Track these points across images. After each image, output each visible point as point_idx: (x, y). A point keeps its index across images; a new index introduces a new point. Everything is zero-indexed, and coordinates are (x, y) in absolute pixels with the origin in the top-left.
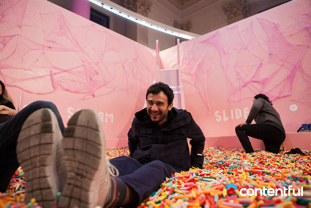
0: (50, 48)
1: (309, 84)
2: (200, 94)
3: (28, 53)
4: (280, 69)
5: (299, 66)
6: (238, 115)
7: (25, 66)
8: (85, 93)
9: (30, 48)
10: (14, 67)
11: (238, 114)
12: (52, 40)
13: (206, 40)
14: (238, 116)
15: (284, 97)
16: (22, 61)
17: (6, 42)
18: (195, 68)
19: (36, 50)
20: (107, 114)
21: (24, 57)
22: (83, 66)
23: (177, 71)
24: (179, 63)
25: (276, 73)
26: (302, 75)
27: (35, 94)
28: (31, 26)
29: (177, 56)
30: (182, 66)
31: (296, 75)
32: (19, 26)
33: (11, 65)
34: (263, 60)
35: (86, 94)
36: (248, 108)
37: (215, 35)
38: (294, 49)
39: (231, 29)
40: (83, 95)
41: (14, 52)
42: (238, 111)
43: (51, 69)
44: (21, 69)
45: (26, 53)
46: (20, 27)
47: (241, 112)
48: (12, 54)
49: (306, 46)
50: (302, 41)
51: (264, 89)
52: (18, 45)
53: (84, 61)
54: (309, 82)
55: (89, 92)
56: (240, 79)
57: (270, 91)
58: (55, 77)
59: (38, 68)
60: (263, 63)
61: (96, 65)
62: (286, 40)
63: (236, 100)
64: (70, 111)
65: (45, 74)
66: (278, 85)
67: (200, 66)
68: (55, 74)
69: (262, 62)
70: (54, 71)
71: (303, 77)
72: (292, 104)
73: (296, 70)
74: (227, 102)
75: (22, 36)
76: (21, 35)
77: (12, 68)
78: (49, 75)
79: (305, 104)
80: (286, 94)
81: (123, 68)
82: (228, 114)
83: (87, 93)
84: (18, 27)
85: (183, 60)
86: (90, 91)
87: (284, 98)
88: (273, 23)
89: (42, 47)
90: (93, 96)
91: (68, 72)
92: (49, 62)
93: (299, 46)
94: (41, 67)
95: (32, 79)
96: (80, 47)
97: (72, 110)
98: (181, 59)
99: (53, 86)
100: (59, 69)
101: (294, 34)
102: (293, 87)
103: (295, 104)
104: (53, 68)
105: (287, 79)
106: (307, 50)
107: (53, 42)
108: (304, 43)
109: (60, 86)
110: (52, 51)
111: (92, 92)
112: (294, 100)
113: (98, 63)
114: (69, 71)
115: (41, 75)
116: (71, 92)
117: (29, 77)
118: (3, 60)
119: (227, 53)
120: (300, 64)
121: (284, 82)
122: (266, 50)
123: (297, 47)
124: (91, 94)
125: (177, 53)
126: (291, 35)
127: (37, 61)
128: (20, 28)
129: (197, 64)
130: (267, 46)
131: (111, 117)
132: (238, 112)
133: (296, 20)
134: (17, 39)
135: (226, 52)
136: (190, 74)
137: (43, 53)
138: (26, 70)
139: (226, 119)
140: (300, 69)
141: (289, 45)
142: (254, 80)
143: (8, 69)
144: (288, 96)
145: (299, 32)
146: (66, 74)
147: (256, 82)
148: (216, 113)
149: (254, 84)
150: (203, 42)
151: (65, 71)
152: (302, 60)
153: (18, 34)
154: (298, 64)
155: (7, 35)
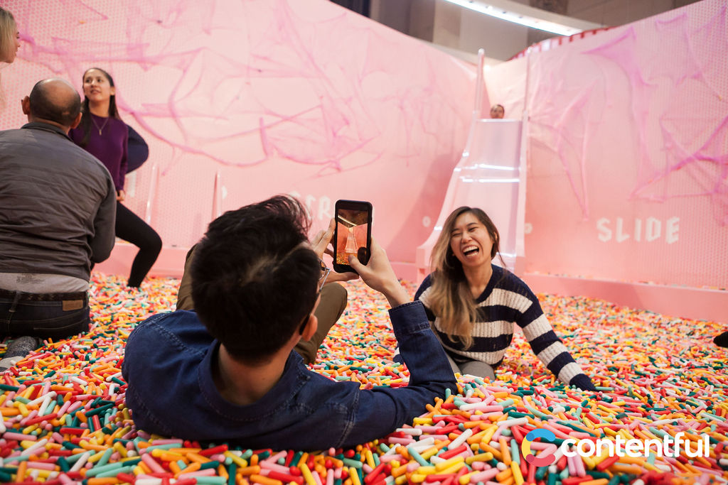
0: (259, 72)
2: (568, 175)
3: (221, 83)
6: (653, 232)
8: (322, 164)
11: (653, 229)
12: (263, 56)
13: (599, 49)
14: (653, 235)
16: (211, 99)
18: (564, 114)
19: (236, 76)
21: (215, 92)
22: (321, 106)
23: (521, 125)
24: (526, 98)
27: (234, 165)
29: (525, 84)
30: (535, 107)
32: (205, 30)
35: (323, 166)
36: (678, 219)
37: (624, 38)
39: (666, 23)
40: (318, 168)
41: (198, 84)
42: (654, 224)
43: (261, 116)
44: (210, 117)
45: (218, 85)
46: (208, 32)
47: (660, 226)
48: (194, 89)
51: (725, 177)
53: (322, 97)
55: (330, 161)
56: (668, 149)
58: (268, 132)
61: (346, 103)
63: (652, 198)
67: (577, 110)
68: (269, 127)
70: (268, 120)
74: (629, 200)
76: (210, 48)
77: (195, 115)
78: (258, 130)
81: (402, 108)
83: (326, 163)
84: (204, 33)
85: (538, 93)
86: (332, 159)
89: (246, 70)
90: (338, 169)
91: (291, 121)
92: (258, 100)
94: (243, 111)
96: (316, 67)
98: (534, 89)
99: (264, 150)
100: (275, 115)
104: (265, 113)
107: (265, 58)
109: (277, 149)
110: (263, 77)
111: (336, 162)
113: (350, 99)
114: (293, 120)
116: (297, 161)
118: (181, 99)
119: (647, 85)
124: (334, 165)
125: (525, 75)
127: (238, 98)
129: (571, 104)
132: (653, 226)
134: (203, 56)
135: (646, 80)
136: (550, 128)
137: (246, 83)
138: (218, 118)
139: (622, 237)
142: (705, 154)
143: (189, 116)
146: (288, 124)
147: (709, 160)
148: (601, 223)
149: (703, 164)
150: (590, 52)
151: (286, 119)
153: (204, 47)
155: (187, 50)
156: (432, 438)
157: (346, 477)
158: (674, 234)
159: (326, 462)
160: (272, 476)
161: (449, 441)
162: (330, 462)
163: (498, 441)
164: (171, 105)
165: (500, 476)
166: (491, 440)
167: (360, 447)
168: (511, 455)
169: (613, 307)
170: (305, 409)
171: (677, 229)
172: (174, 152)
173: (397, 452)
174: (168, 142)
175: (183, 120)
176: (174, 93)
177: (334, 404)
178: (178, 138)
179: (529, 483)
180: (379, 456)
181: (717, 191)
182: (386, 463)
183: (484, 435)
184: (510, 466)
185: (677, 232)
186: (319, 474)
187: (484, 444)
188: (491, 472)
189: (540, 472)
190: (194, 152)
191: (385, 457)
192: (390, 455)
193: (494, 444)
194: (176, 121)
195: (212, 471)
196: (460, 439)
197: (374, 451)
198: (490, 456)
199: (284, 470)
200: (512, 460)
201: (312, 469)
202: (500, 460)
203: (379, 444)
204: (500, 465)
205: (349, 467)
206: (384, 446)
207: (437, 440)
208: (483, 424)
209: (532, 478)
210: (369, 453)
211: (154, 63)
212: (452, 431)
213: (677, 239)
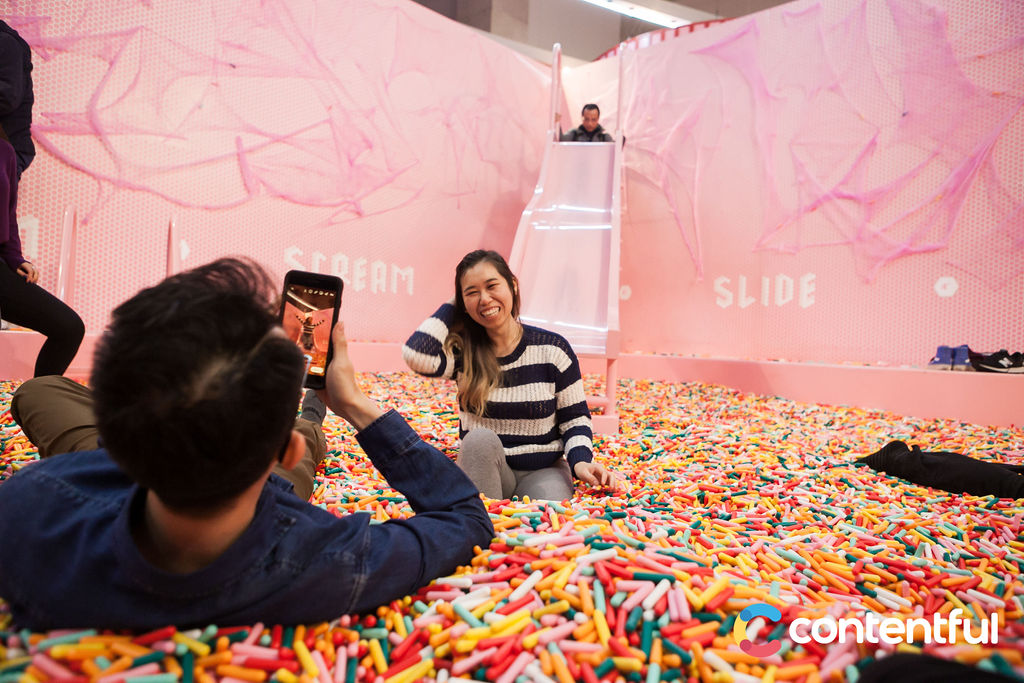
0: (232, 68)
1: (1003, 219)
2: (676, 219)
3: (172, 83)
4: (928, 164)
5: (985, 163)
6: (784, 294)
7: (166, 128)
8: (334, 206)
9: (178, 68)
10: (137, 130)
11: (784, 290)
12: (237, 43)
13: (711, 48)
14: (784, 298)
15: (924, 252)
16: (157, 109)
18: (668, 138)
19: (195, 74)
20: (396, 270)
21: (163, 97)
22: (330, 121)
23: (612, 149)
24: (618, 113)
25: (912, 175)
26: (989, 189)
27: (198, 207)
29: (616, 95)
30: (631, 126)
31: (971, 189)
33: (131, 124)
34: (879, 132)
35: (337, 208)
36: (813, 276)
37: (744, 33)
38: (978, 106)
39: (795, 15)
40: (328, 212)
41: (135, 85)
42: (784, 282)
43: (237, 134)
44: (156, 135)
45: (168, 86)
46: (146, 3)
47: (792, 286)
48: (129, 91)
49: (1019, 98)
50: (1009, 80)
51: (868, 221)
52: (145, 61)
53: (330, 108)
54: (1003, 214)
55: (346, 202)
56: (801, 183)
57: (884, 230)
58: (250, 159)
59: (202, 130)
60: (878, 140)
61: (367, 117)
62: (961, 74)
63: (782, 248)
64: (293, 257)
66: (912, 213)
67: (686, 131)
68: (251, 151)
69: (875, 137)
70: (249, 141)
71: (989, 198)
72: (942, 275)
73: (971, 173)
74: (754, 252)
75: (154, 30)
76: (151, 30)
77: (132, 131)
78: (234, 155)
79: (980, 279)
80: (930, 243)
81: (448, 126)
82: (755, 290)
83: (340, 204)
84: (140, 4)
85: (635, 107)
86: (349, 199)
87: (923, 255)
88: (931, 11)
89: (211, 63)
90: (359, 214)
91: (284, 142)
92: (232, 111)
93: (995, 95)
94: (210, 127)
96: (319, 62)
97: (297, 255)
98: (629, 102)
99: (245, 185)
100: (260, 133)
101: (990, 55)
102: (955, 226)
103: (951, 275)
104: (243, 131)
105: (941, 198)
106: (1018, 114)
107: (241, 47)
108: (1014, 87)
109: (264, 184)
110: (238, 76)
111: (354, 203)
112: (952, 265)
113: (373, 111)
114: (288, 140)
116: (295, 202)
118: (108, 107)
119: (774, 98)
120: (990, 155)
121: (933, 205)
122: (894, 100)
123: (991, 99)
124: (352, 207)
125: (617, 81)
126: (980, 57)
127: (200, 107)
128: (148, 5)
129: (677, 125)
130: (900, 85)
131: (406, 277)
132: (784, 286)
133: (1002, 9)
134: (141, 41)
135: (772, 91)
136: (652, 154)
137: (213, 84)
138: (169, 136)
139: (745, 302)
140: (987, 170)
141: (968, 90)
142: (846, 191)
143: (121, 134)
144: (935, 250)
145: (1005, 50)
146: (280, 148)
147: (850, 198)
148: (719, 283)
149: (843, 204)
150: (703, 52)
151: (277, 140)
152: (999, 141)
153: (142, 27)
154: (981, 154)
155: (113, 30)
156: (486, 588)
157: (364, 653)
158: (809, 295)
159: (334, 635)
160: (251, 664)
161: (510, 590)
162: (339, 636)
163: (576, 584)
164: (91, 115)
165: (579, 632)
166: (568, 583)
167: (383, 610)
168: (594, 601)
169: (735, 394)
170: (290, 566)
171: (812, 288)
172: (100, 188)
173: (439, 612)
174: (89, 174)
175: (113, 140)
176: (95, 97)
177: (335, 553)
178: (106, 167)
179: (617, 637)
180: (413, 619)
181: (859, 238)
182: (423, 629)
183: (557, 578)
184: (592, 617)
185: (812, 293)
186: (323, 653)
187: (557, 590)
188: (566, 627)
189: (632, 621)
190: (132, 188)
191: (421, 621)
192: (428, 617)
193: (571, 588)
194: (101, 140)
195: (154, 667)
196: (525, 586)
197: (405, 612)
198: (565, 605)
199: (270, 654)
200: (595, 608)
201: (311, 648)
202: (578, 609)
203: (412, 604)
204: (579, 617)
205: (368, 639)
206: (419, 604)
207: (495, 591)
208: (556, 563)
209: (620, 630)
210: (398, 616)
211: (59, 50)
212: (515, 576)
213: (813, 302)
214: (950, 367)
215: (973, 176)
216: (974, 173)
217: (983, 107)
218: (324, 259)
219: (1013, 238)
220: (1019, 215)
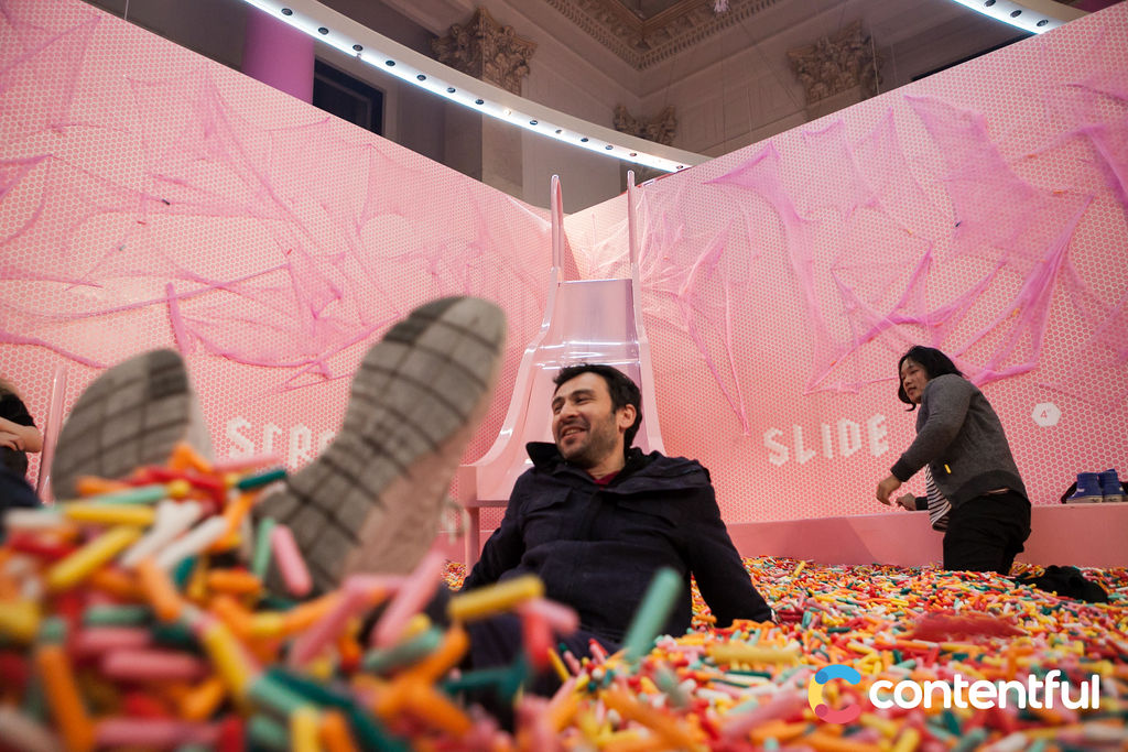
0: (165, 205)
1: (1097, 329)
2: (710, 366)
3: (85, 221)
4: (995, 276)
5: (1062, 268)
6: (850, 442)
7: (72, 271)
8: (294, 367)
9: (94, 203)
10: (33, 274)
11: (849, 437)
12: (173, 177)
13: (728, 176)
14: (851, 447)
15: (1012, 376)
16: (63, 250)
17: (7, 182)
18: (690, 275)
19: (117, 211)
21: (71, 236)
22: (289, 267)
23: (629, 283)
24: (632, 255)
25: (980, 290)
26: (1072, 296)
28: (98, 127)
29: (627, 233)
30: (646, 268)
31: (1052, 299)
32: (53, 127)
33: (24, 267)
34: (932, 246)
35: (294, 372)
36: (883, 418)
37: (762, 158)
38: (1040, 208)
39: (816, 134)
40: (282, 375)
41: (34, 220)
42: (848, 427)
43: (169, 281)
44: (58, 281)
45: (79, 223)
46: (58, 129)
47: (858, 431)
48: (26, 228)
49: (1084, 195)
50: (1069, 178)
52: (51, 194)
53: (289, 252)
54: (1096, 323)
55: (308, 363)
56: (851, 312)
57: (959, 355)
58: (182, 307)
59: (121, 276)
60: (932, 255)
61: (335, 264)
62: (1013, 176)
63: (840, 388)
64: (238, 430)
65: (147, 298)
66: (988, 333)
67: (709, 268)
68: (185, 298)
69: (929, 251)
70: (182, 287)
71: (1075, 307)
72: (1038, 402)
73: (1049, 279)
74: (808, 395)
75: (66, 160)
76: (62, 159)
77: (26, 276)
78: (163, 302)
79: (1085, 401)
80: (1016, 366)
81: (434, 274)
82: (815, 440)
83: (301, 365)
84: (49, 130)
85: (648, 247)
86: (312, 359)
87: (1009, 379)
88: (966, 116)
89: (138, 199)
90: (324, 375)
91: (229, 291)
92: (163, 254)
93: (1058, 194)
94: (133, 272)
95: (98, 315)
96: (275, 200)
97: (244, 427)
99: (176, 342)
101: (1041, 154)
102: (1042, 342)
103: (1050, 400)
104: (176, 277)
105: (1018, 312)
106: (1087, 211)
107: (177, 182)
108: (1076, 184)
109: (202, 340)
110: (173, 214)
111: (319, 363)
112: (1048, 388)
113: (342, 256)
114: (234, 288)
115: (132, 301)
116: (243, 364)
117: (89, 311)
119: (806, 222)
120: (1065, 258)
121: (1011, 322)
122: (942, 210)
123: (1052, 199)
124: (316, 368)
125: (627, 220)
126: (1031, 157)
127: (120, 250)
128: (60, 132)
129: (700, 258)
130: (947, 194)
132: (849, 432)
133: (1044, 106)
134: (48, 172)
135: (801, 213)
136: (674, 296)
137: (139, 222)
138: (77, 282)
139: (804, 457)
140: (1065, 275)
141: (1026, 193)
142: (903, 314)
143: (10, 279)
144: (1024, 372)
145: (1057, 147)
147: (912, 322)
148: (769, 437)
149: (902, 329)
150: (715, 182)
152: (1072, 244)
153: (51, 155)
154: (1055, 260)
155: (11, 158)
158: (881, 441)
185: (884, 438)
213: (887, 448)
214: (1101, 499)
215: (1051, 285)
216: (1052, 281)
217: (1045, 208)
218: (280, 432)
219: (1114, 350)
220: (1115, 323)
